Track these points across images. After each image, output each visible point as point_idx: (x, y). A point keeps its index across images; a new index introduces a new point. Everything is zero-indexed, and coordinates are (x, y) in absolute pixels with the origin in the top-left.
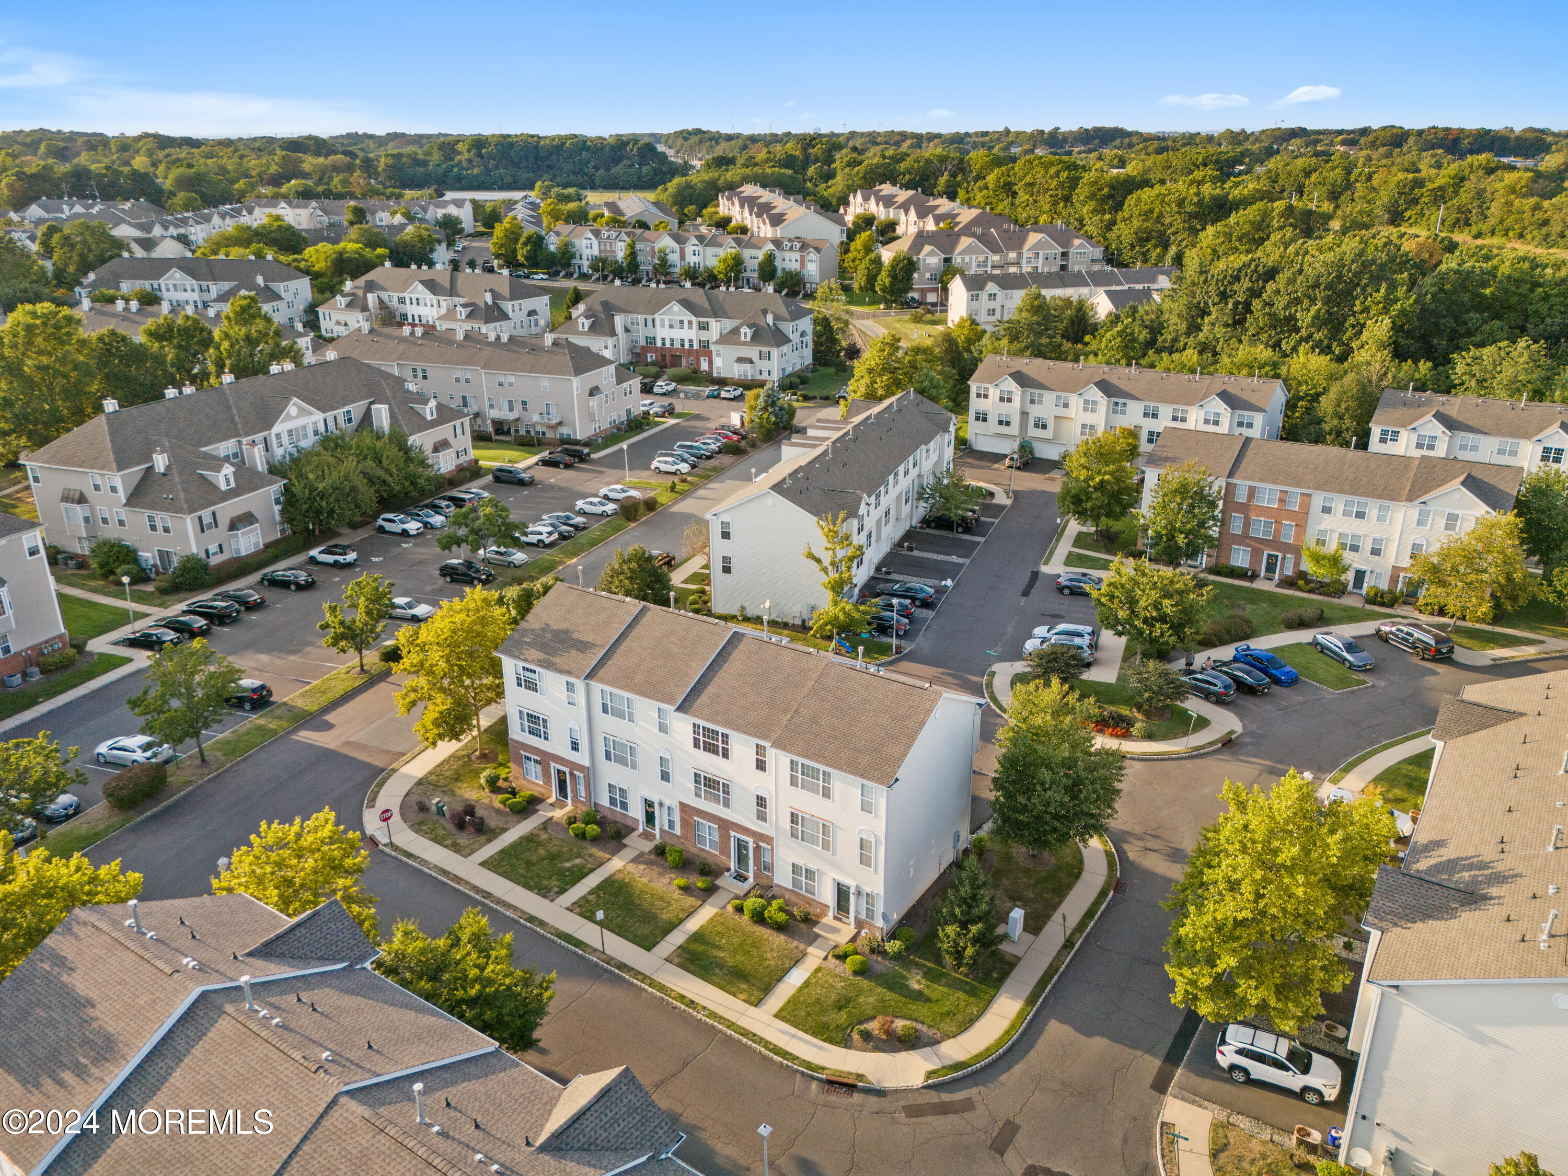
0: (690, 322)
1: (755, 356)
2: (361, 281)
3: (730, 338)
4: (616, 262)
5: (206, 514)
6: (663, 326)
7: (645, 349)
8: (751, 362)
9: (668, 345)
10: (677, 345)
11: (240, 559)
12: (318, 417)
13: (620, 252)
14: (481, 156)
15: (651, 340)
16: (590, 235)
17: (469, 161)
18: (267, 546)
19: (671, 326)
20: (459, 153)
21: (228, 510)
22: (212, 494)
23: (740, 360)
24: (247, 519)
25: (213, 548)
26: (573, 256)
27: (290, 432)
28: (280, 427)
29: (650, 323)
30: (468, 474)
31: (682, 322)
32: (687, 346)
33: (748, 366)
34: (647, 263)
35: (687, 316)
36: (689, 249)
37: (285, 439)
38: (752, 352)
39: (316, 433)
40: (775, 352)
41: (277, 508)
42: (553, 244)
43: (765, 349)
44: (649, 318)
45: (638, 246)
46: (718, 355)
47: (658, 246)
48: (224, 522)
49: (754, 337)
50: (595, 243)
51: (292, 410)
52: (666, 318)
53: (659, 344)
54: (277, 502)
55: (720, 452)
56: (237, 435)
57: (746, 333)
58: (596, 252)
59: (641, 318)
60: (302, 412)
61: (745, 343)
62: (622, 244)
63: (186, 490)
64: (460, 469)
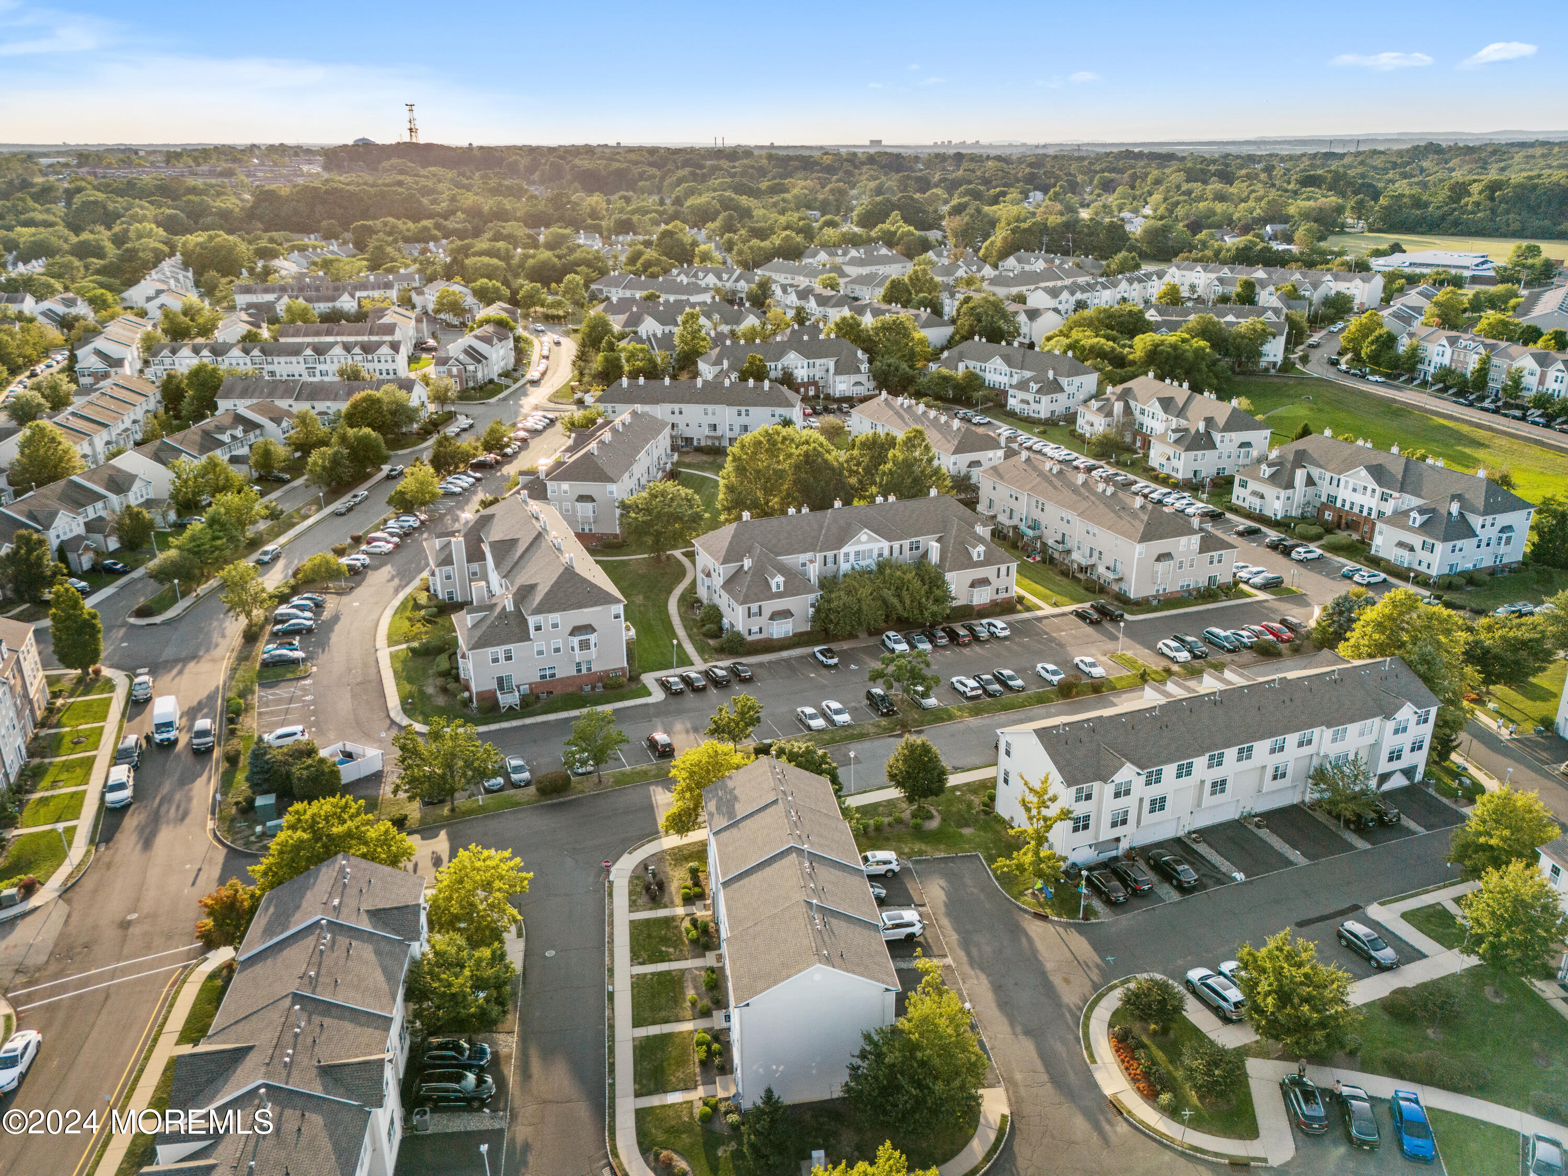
0: (1374, 491)
1: (1418, 544)
2: (1119, 388)
3: (1399, 518)
4: (1464, 375)
5: (754, 607)
6: (1346, 487)
7: (1324, 507)
8: (1412, 549)
9: (1347, 508)
10: (1356, 510)
11: (771, 640)
12: (885, 545)
13: (1472, 363)
14: (1492, 199)
15: (1332, 499)
16: (1445, 342)
17: (1477, 204)
18: (795, 635)
19: (1354, 490)
20: (1470, 195)
21: (770, 606)
22: (767, 594)
23: (1401, 544)
24: (786, 614)
25: (755, 629)
26: (1422, 361)
27: (857, 553)
28: (849, 549)
29: (1335, 482)
30: (998, 610)
31: (1365, 488)
32: (1365, 513)
33: (1406, 553)
34: (1498, 380)
35: (1372, 484)
36: (1552, 373)
37: (852, 558)
38: (1416, 540)
39: (880, 555)
40: (1439, 547)
41: (811, 611)
42: (1403, 345)
43: (1430, 541)
44: (1336, 477)
45: (1495, 361)
46: (1381, 533)
47: (1516, 365)
48: (767, 613)
49: (1423, 525)
50: (1448, 351)
51: (864, 538)
52: (1351, 482)
53: (1339, 504)
54: (812, 605)
55: (1251, 648)
56: (814, 550)
57: (1418, 519)
58: (1446, 361)
59: (1328, 475)
60: (871, 539)
61: (1410, 529)
62: (1477, 357)
63: (749, 587)
64: (994, 604)
